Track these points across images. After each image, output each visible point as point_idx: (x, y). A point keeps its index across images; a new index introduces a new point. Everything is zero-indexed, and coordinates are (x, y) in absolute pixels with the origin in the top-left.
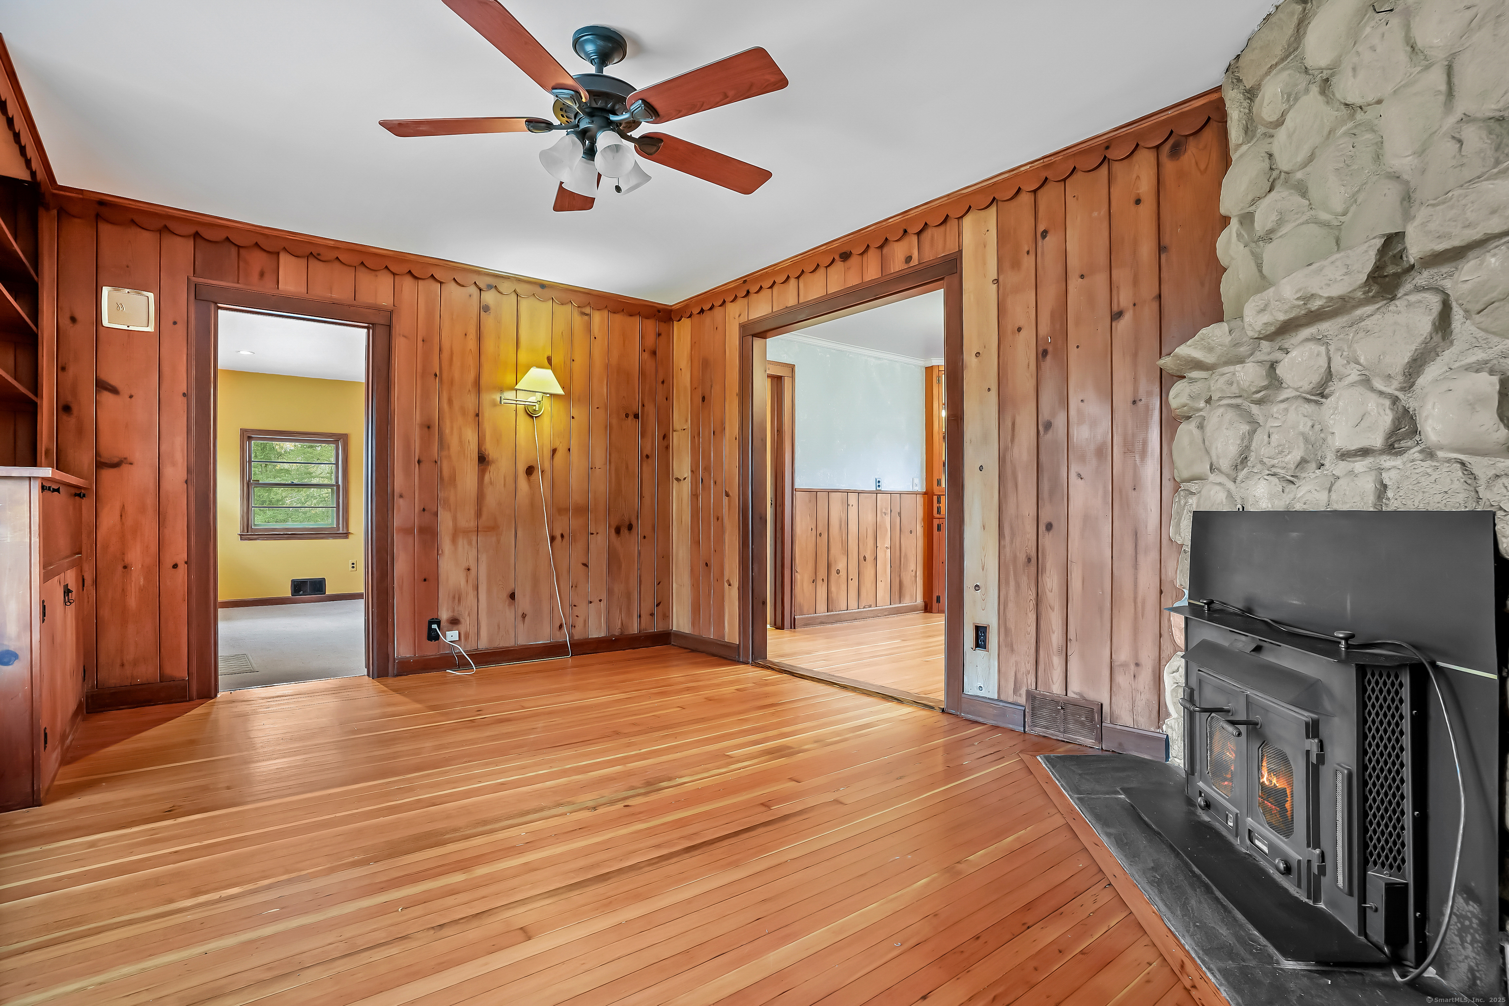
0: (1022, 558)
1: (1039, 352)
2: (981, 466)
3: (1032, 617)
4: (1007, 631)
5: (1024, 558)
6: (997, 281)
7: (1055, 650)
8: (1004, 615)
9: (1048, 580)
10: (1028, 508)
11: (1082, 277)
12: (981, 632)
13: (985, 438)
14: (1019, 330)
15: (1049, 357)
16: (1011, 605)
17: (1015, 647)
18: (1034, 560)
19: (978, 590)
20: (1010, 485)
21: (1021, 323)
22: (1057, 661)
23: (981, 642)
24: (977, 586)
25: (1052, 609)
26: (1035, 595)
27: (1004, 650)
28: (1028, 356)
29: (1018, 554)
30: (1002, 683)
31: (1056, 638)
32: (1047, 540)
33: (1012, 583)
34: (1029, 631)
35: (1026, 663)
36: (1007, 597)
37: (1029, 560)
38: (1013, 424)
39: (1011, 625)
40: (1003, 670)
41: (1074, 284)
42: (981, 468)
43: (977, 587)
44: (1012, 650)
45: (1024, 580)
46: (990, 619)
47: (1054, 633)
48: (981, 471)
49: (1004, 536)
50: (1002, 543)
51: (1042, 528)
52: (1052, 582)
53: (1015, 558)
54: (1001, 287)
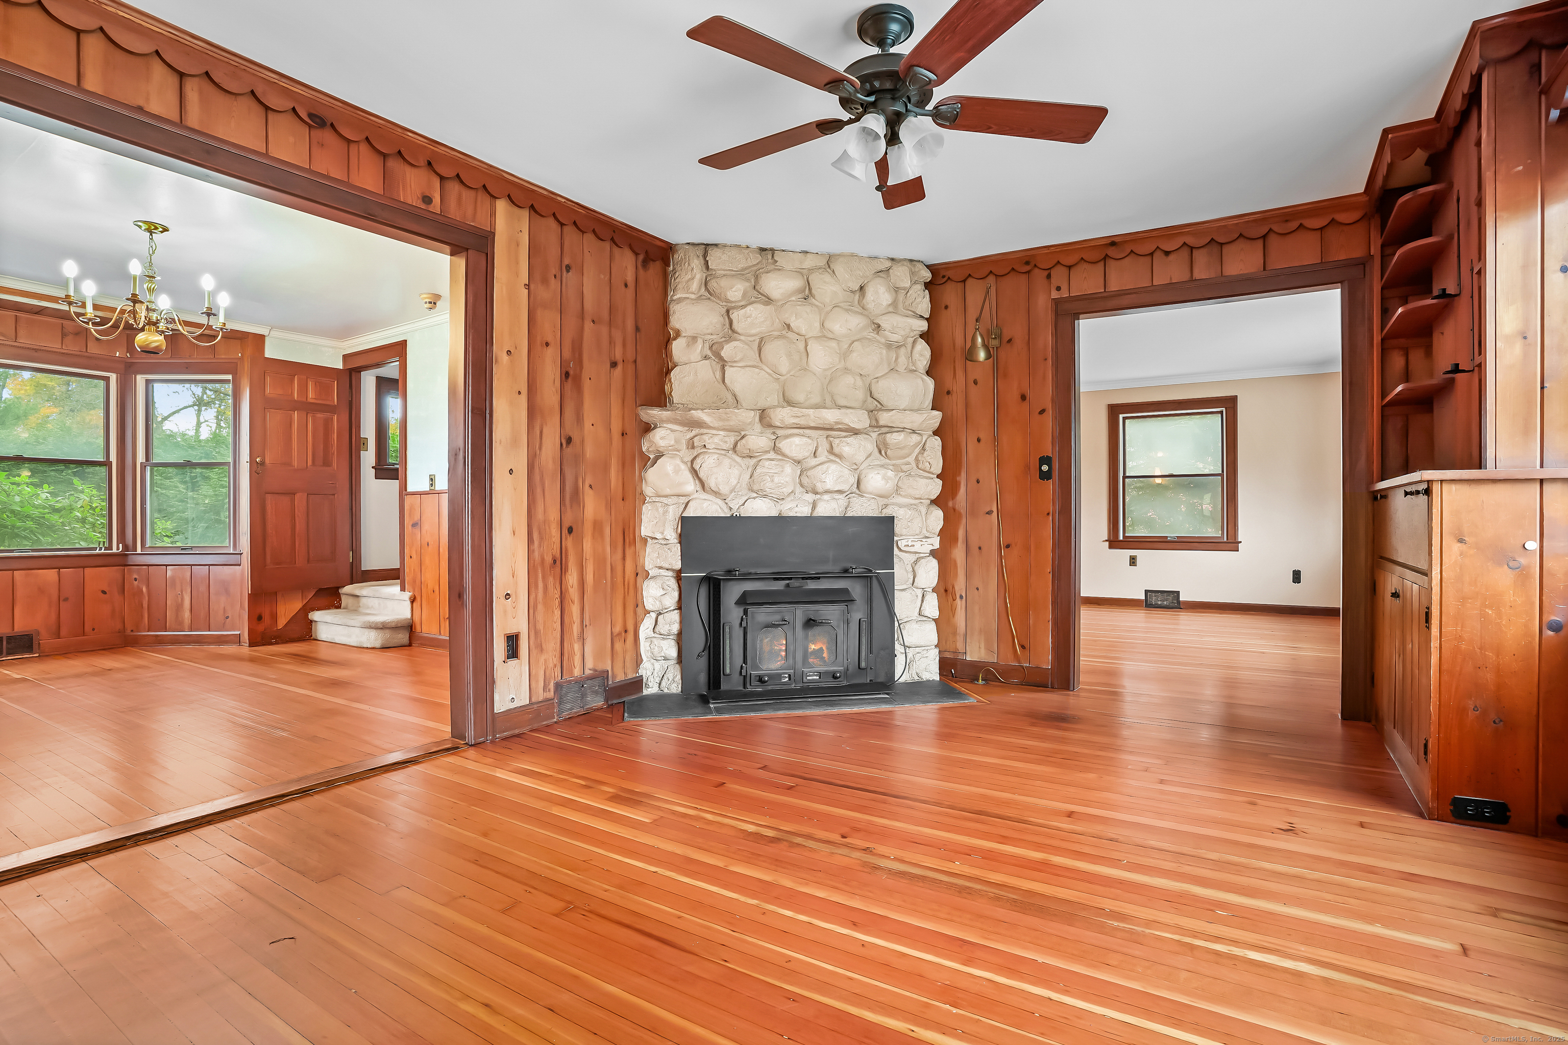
0: (549, 559)
1: (562, 372)
2: (511, 469)
3: (557, 613)
4: (537, 633)
5: (550, 560)
6: (528, 286)
7: (576, 638)
8: (533, 618)
9: (570, 577)
10: (554, 515)
11: (593, 321)
12: (512, 641)
13: (515, 442)
14: (547, 344)
15: (570, 379)
16: (540, 607)
17: (544, 646)
18: (558, 563)
19: (509, 598)
20: (539, 490)
21: (549, 339)
22: (577, 647)
23: (513, 652)
24: (508, 594)
25: (573, 602)
26: (559, 593)
27: (534, 652)
28: (554, 371)
29: (545, 557)
30: (533, 685)
31: (576, 628)
32: (569, 542)
33: (541, 585)
34: (555, 627)
35: (554, 658)
36: (536, 600)
37: (555, 562)
38: (541, 433)
39: (540, 626)
40: (533, 673)
41: (588, 325)
42: (511, 471)
43: (508, 596)
44: (542, 650)
45: (551, 580)
46: (520, 625)
47: (574, 623)
48: (511, 474)
49: (533, 540)
50: (532, 548)
51: (565, 531)
52: (572, 579)
53: (543, 560)
54: (532, 296)
